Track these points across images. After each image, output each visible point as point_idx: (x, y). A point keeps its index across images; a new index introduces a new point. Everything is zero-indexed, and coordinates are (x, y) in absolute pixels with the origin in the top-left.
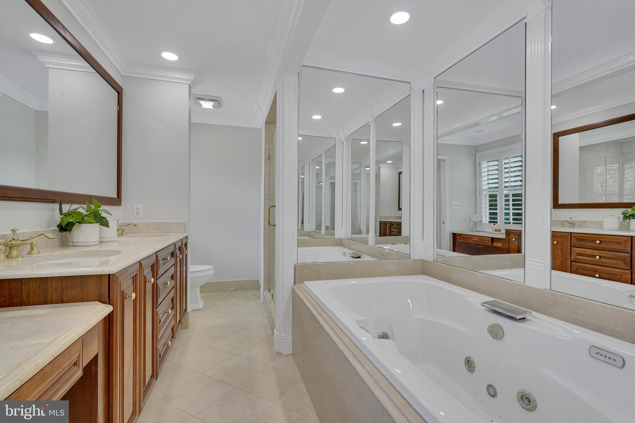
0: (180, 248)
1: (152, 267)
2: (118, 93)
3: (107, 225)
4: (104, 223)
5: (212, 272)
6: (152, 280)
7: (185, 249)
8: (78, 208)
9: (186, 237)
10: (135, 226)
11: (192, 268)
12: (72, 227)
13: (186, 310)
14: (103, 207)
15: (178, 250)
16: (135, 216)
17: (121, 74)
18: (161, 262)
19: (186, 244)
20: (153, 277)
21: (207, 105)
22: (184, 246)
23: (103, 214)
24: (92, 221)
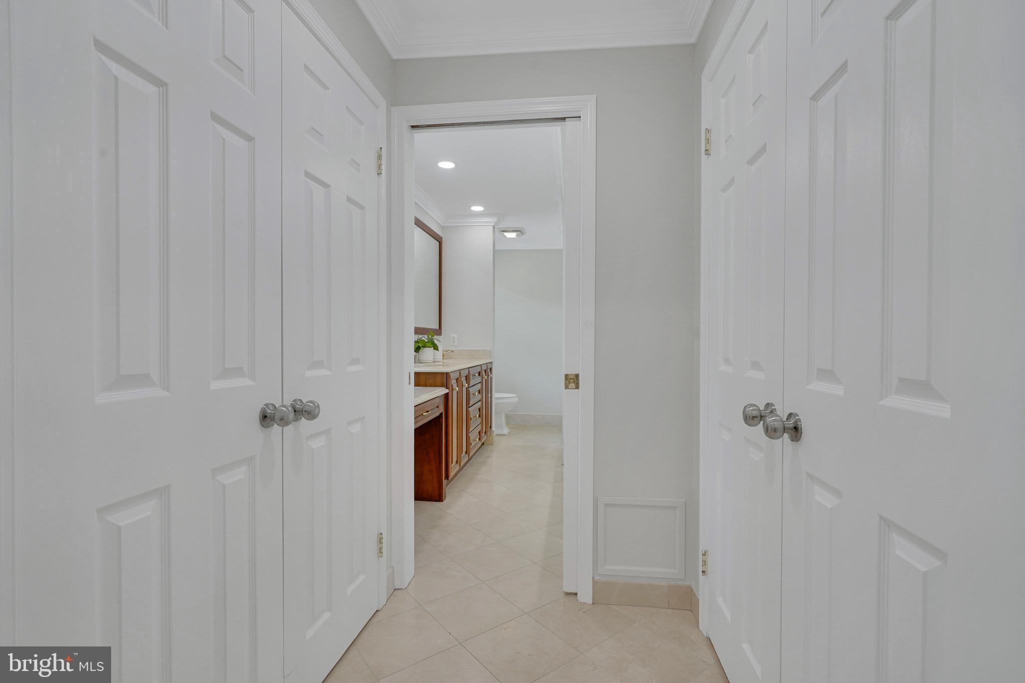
0: (485, 371)
1: (466, 377)
2: (440, 243)
3: (438, 350)
4: (436, 348)
5: (516, 400)
6: (466, 385)
7: (490, 373)
8: (422, 338)
9: (491, 363)
10: (452, 352)
11: (496, 395)
12: (420, 349)
13: (491, 427)
14: (435, 337)
15: (484, 372)
16: (451, 344)
17: (441, 225)
18: (471, 377)
19: (491, 369)
20: (467, 383)
21: (513, 235)
22: (489, 370)
23: (436, 342)
24: (430, 346)
